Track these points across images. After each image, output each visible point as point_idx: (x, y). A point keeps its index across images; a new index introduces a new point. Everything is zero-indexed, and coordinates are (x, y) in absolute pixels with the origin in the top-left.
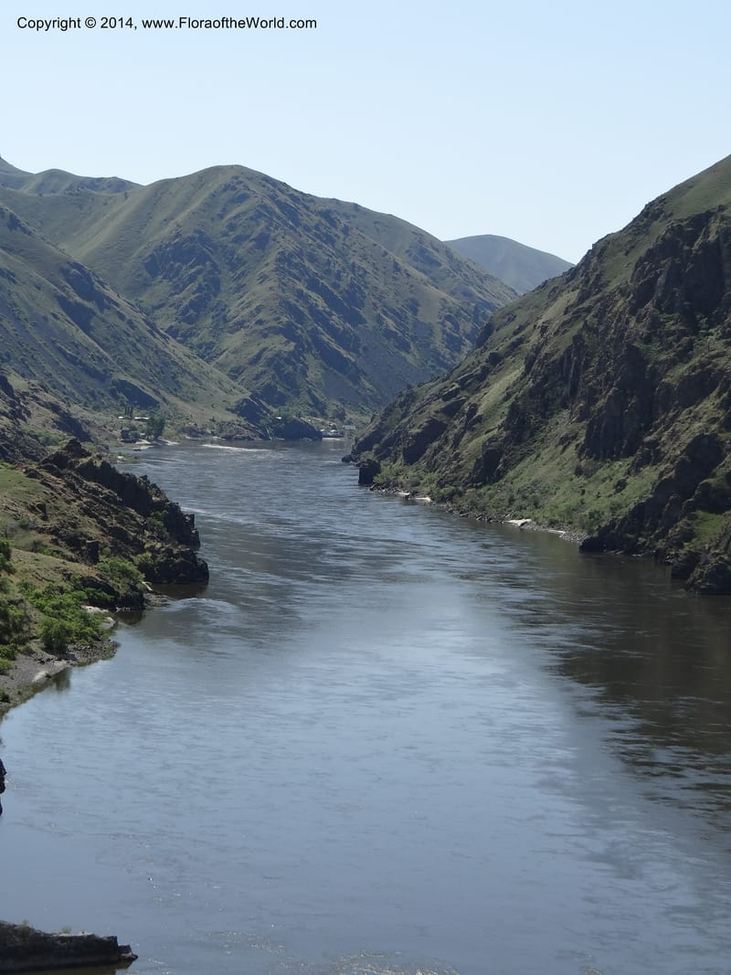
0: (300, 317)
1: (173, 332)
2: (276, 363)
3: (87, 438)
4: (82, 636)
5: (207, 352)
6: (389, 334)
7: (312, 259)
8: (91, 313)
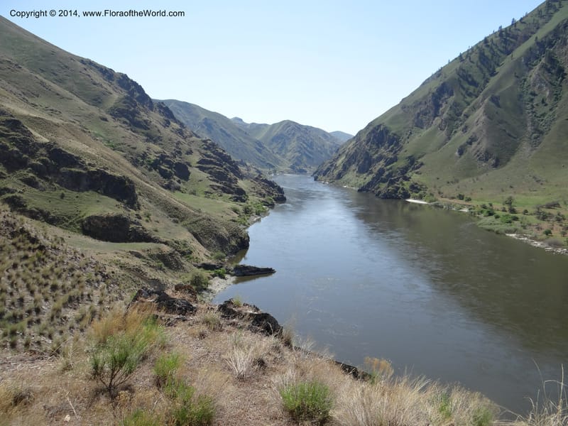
1: (277, 153)
3: (262, 174)
4: (263, 212)
6: (319, 151)
7: (303, 137)
8: (261, 150)
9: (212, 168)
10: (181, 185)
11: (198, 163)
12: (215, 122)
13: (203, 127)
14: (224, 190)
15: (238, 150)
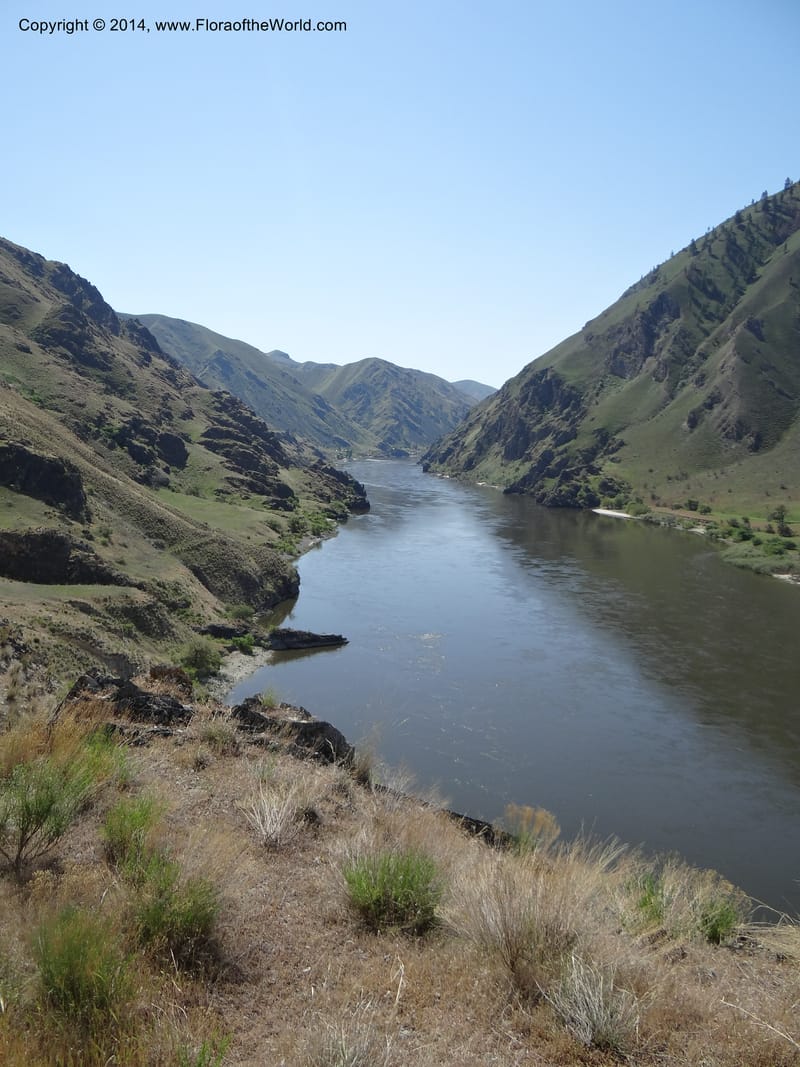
0: (400, 412)
1: (354, 419)
2: (391, 429)
3: (325, 458)
4: (325, 529)
5: (367, 426)
6: (432, 417)
7: (404, 391)
8: (324, 413)
9: (232, 446)
10: (171, 477)
11: (204, 435)
12: (237, 359)
13: (213, 368)
14: (252, 487)
15: (279, 412)
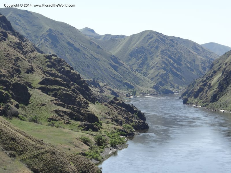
0: (167, 65)
1: (137, 70)
2: (162, 76)
3: (118, 96)
4: (119, 143)
5: (145, 74)
6: (188, 68)
7: (169, 51)
8: (117, 67)
9: (58, 90)
10: (20, 110)
11: (40, 83)
12: (61, 34)
13: (46, 40)
14: (72, 116)
15: (88, 67)
